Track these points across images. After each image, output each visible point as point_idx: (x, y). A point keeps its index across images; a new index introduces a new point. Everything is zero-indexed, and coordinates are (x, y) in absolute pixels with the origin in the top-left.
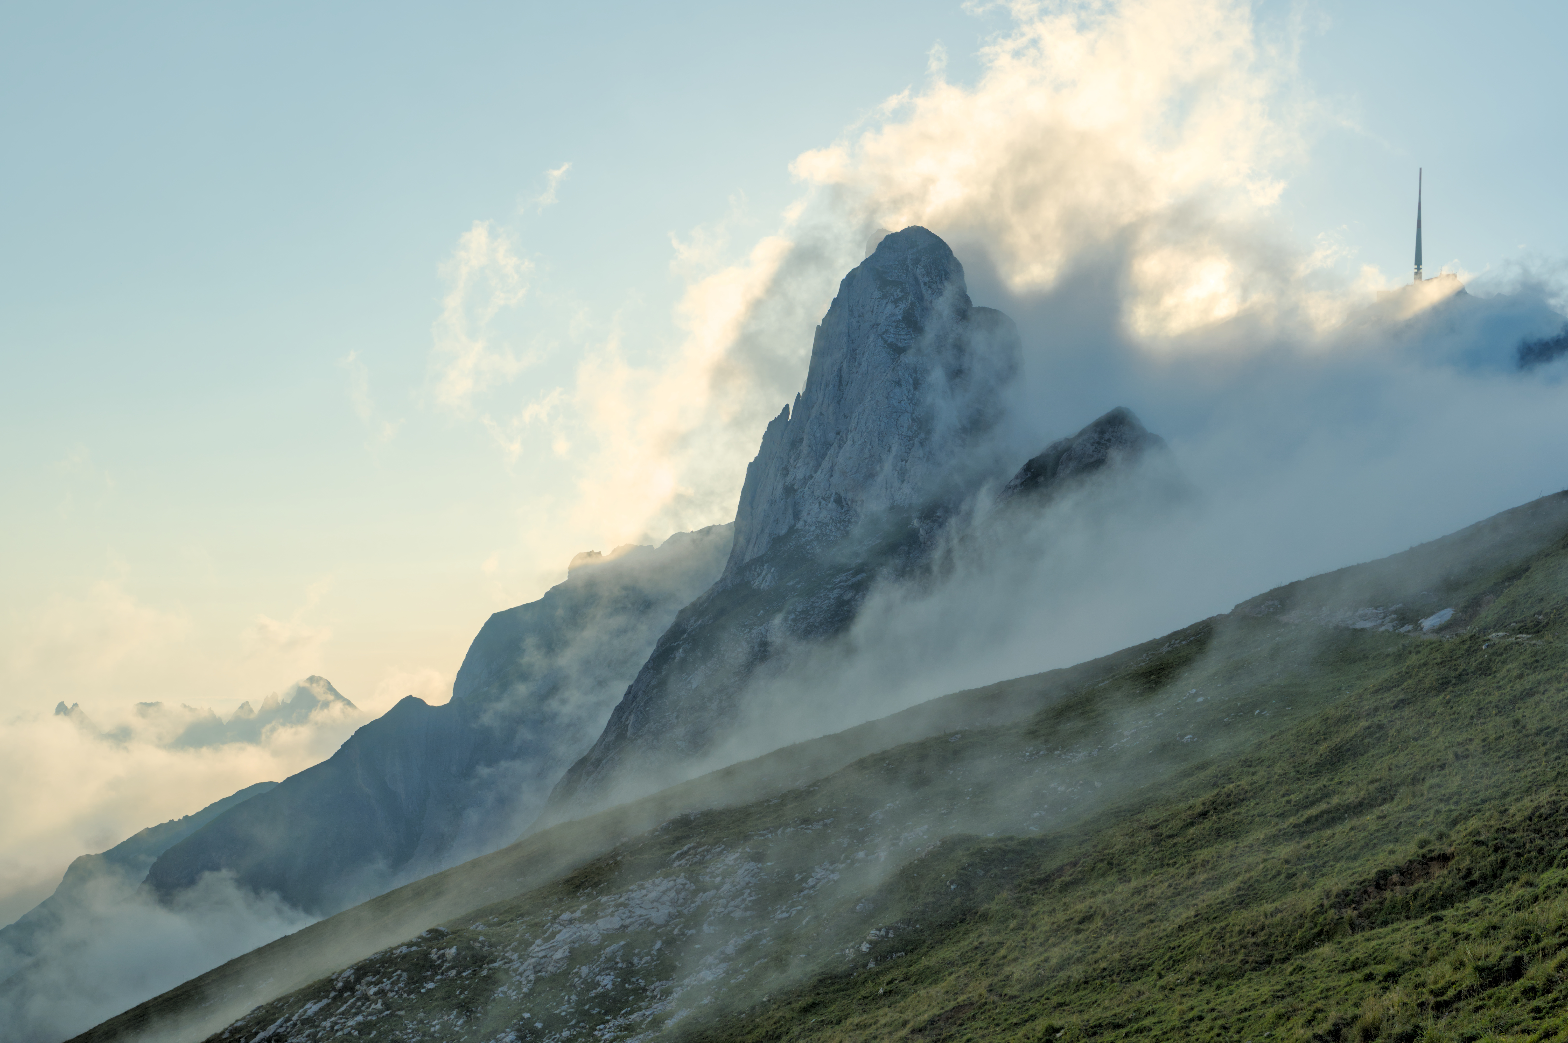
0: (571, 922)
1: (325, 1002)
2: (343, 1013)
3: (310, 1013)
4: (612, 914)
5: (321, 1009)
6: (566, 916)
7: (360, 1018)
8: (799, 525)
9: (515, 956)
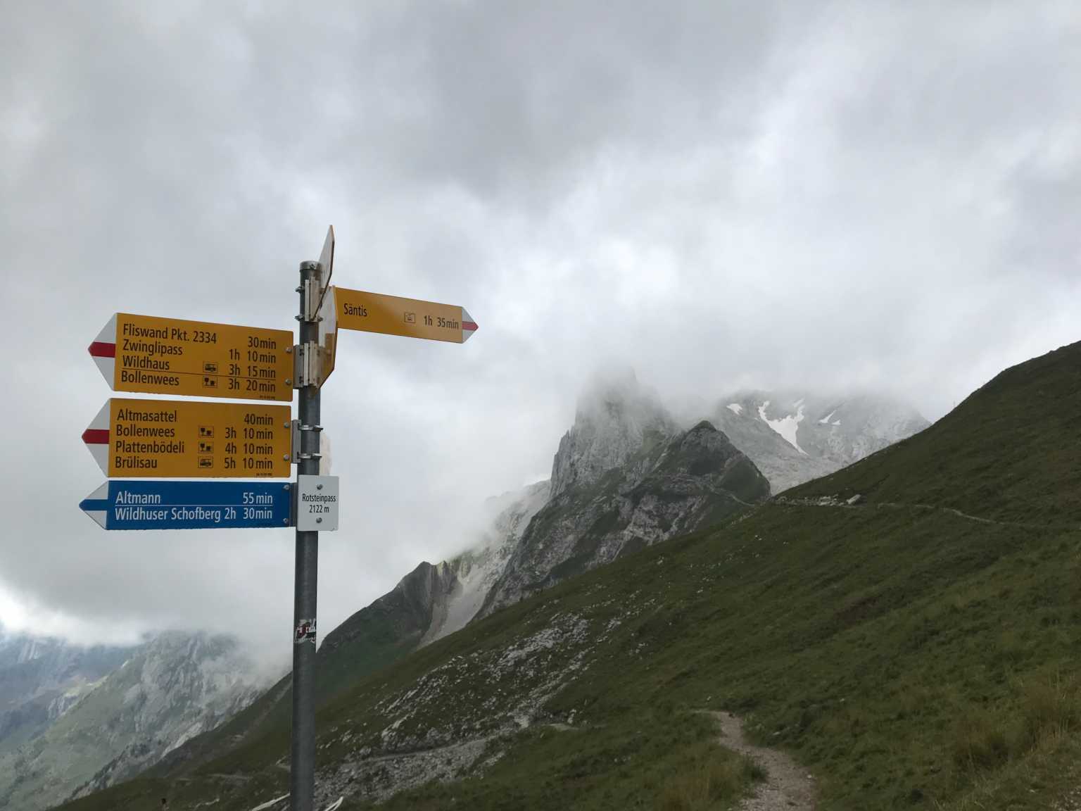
0: (513, 650)
1: (415, 691)
2: (424, 695)
3: (410, 696)
4: (530, 646)
5: (414, 695)
6: (511, 648)
7: (431, 697)
8: (577, 478)
9: (492, 666)
